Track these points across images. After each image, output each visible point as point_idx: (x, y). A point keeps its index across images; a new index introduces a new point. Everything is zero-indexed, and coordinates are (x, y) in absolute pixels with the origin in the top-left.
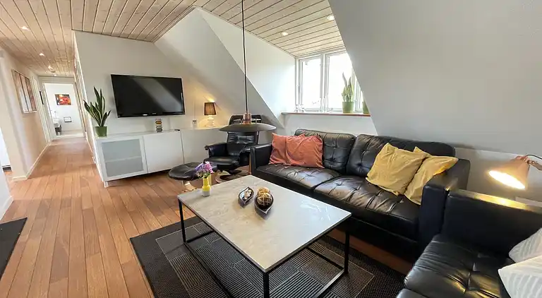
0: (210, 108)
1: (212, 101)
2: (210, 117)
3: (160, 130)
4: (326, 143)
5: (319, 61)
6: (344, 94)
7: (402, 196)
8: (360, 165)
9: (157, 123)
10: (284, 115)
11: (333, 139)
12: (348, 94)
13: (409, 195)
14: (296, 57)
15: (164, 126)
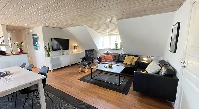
0: (76, 48)
1: (76, 45)
2: (76, 50)
3: (63, 54)
4: (114, 56)
5: (108, 36)
6: (115, 44)
7: (131, 64)
8: (122, 60)
9: (63, 52)
10: (100, 49)
11: (115, 55)
12: (116, 45)
13: (132, 64)
14: (102, 35)
15: (65, 53)
